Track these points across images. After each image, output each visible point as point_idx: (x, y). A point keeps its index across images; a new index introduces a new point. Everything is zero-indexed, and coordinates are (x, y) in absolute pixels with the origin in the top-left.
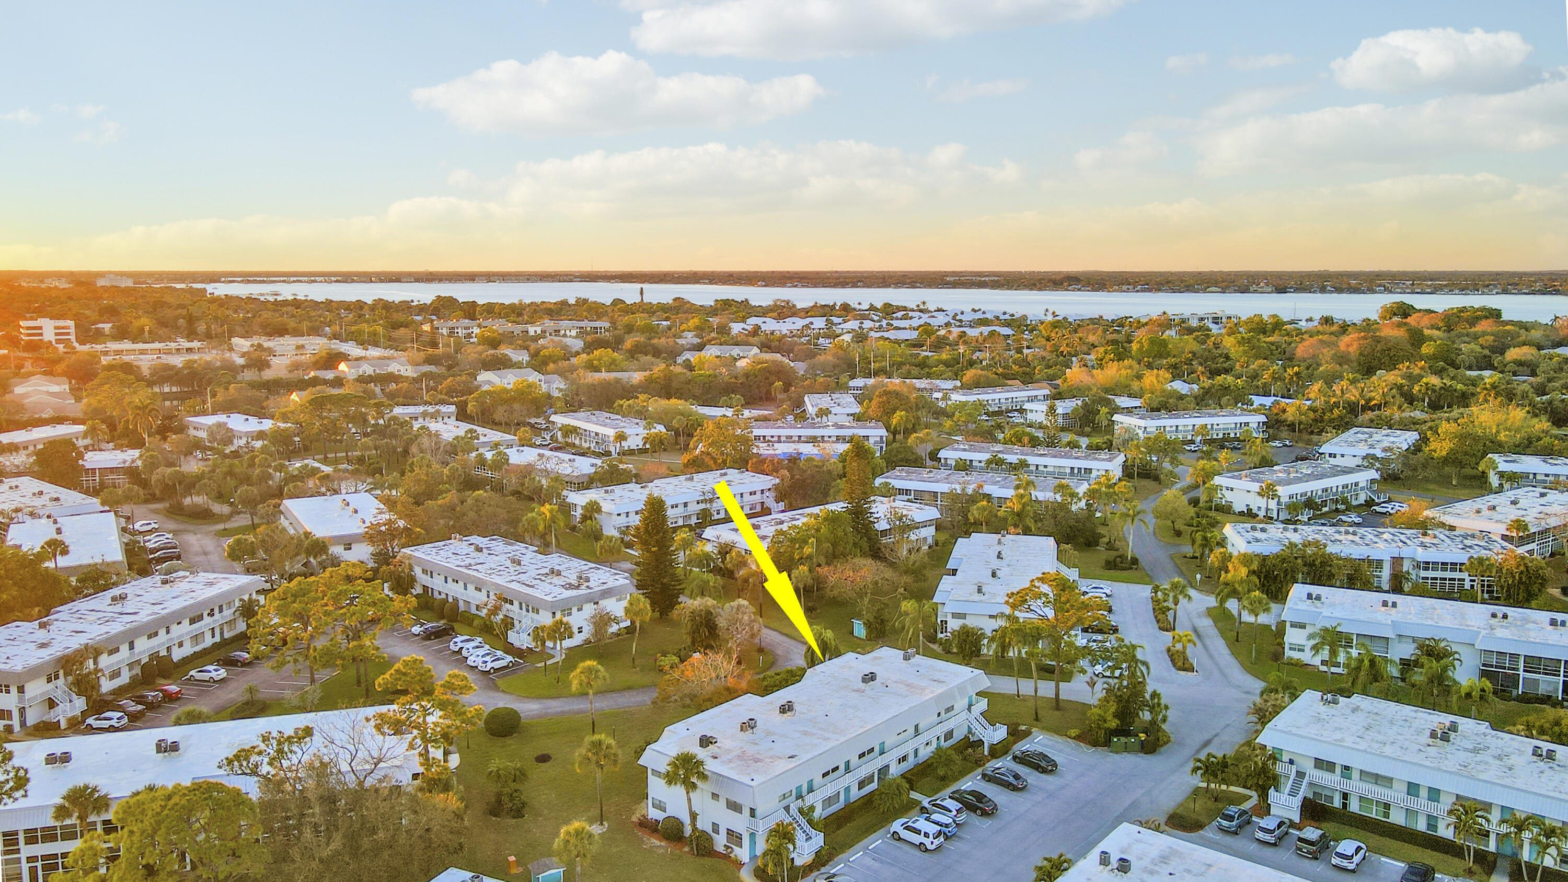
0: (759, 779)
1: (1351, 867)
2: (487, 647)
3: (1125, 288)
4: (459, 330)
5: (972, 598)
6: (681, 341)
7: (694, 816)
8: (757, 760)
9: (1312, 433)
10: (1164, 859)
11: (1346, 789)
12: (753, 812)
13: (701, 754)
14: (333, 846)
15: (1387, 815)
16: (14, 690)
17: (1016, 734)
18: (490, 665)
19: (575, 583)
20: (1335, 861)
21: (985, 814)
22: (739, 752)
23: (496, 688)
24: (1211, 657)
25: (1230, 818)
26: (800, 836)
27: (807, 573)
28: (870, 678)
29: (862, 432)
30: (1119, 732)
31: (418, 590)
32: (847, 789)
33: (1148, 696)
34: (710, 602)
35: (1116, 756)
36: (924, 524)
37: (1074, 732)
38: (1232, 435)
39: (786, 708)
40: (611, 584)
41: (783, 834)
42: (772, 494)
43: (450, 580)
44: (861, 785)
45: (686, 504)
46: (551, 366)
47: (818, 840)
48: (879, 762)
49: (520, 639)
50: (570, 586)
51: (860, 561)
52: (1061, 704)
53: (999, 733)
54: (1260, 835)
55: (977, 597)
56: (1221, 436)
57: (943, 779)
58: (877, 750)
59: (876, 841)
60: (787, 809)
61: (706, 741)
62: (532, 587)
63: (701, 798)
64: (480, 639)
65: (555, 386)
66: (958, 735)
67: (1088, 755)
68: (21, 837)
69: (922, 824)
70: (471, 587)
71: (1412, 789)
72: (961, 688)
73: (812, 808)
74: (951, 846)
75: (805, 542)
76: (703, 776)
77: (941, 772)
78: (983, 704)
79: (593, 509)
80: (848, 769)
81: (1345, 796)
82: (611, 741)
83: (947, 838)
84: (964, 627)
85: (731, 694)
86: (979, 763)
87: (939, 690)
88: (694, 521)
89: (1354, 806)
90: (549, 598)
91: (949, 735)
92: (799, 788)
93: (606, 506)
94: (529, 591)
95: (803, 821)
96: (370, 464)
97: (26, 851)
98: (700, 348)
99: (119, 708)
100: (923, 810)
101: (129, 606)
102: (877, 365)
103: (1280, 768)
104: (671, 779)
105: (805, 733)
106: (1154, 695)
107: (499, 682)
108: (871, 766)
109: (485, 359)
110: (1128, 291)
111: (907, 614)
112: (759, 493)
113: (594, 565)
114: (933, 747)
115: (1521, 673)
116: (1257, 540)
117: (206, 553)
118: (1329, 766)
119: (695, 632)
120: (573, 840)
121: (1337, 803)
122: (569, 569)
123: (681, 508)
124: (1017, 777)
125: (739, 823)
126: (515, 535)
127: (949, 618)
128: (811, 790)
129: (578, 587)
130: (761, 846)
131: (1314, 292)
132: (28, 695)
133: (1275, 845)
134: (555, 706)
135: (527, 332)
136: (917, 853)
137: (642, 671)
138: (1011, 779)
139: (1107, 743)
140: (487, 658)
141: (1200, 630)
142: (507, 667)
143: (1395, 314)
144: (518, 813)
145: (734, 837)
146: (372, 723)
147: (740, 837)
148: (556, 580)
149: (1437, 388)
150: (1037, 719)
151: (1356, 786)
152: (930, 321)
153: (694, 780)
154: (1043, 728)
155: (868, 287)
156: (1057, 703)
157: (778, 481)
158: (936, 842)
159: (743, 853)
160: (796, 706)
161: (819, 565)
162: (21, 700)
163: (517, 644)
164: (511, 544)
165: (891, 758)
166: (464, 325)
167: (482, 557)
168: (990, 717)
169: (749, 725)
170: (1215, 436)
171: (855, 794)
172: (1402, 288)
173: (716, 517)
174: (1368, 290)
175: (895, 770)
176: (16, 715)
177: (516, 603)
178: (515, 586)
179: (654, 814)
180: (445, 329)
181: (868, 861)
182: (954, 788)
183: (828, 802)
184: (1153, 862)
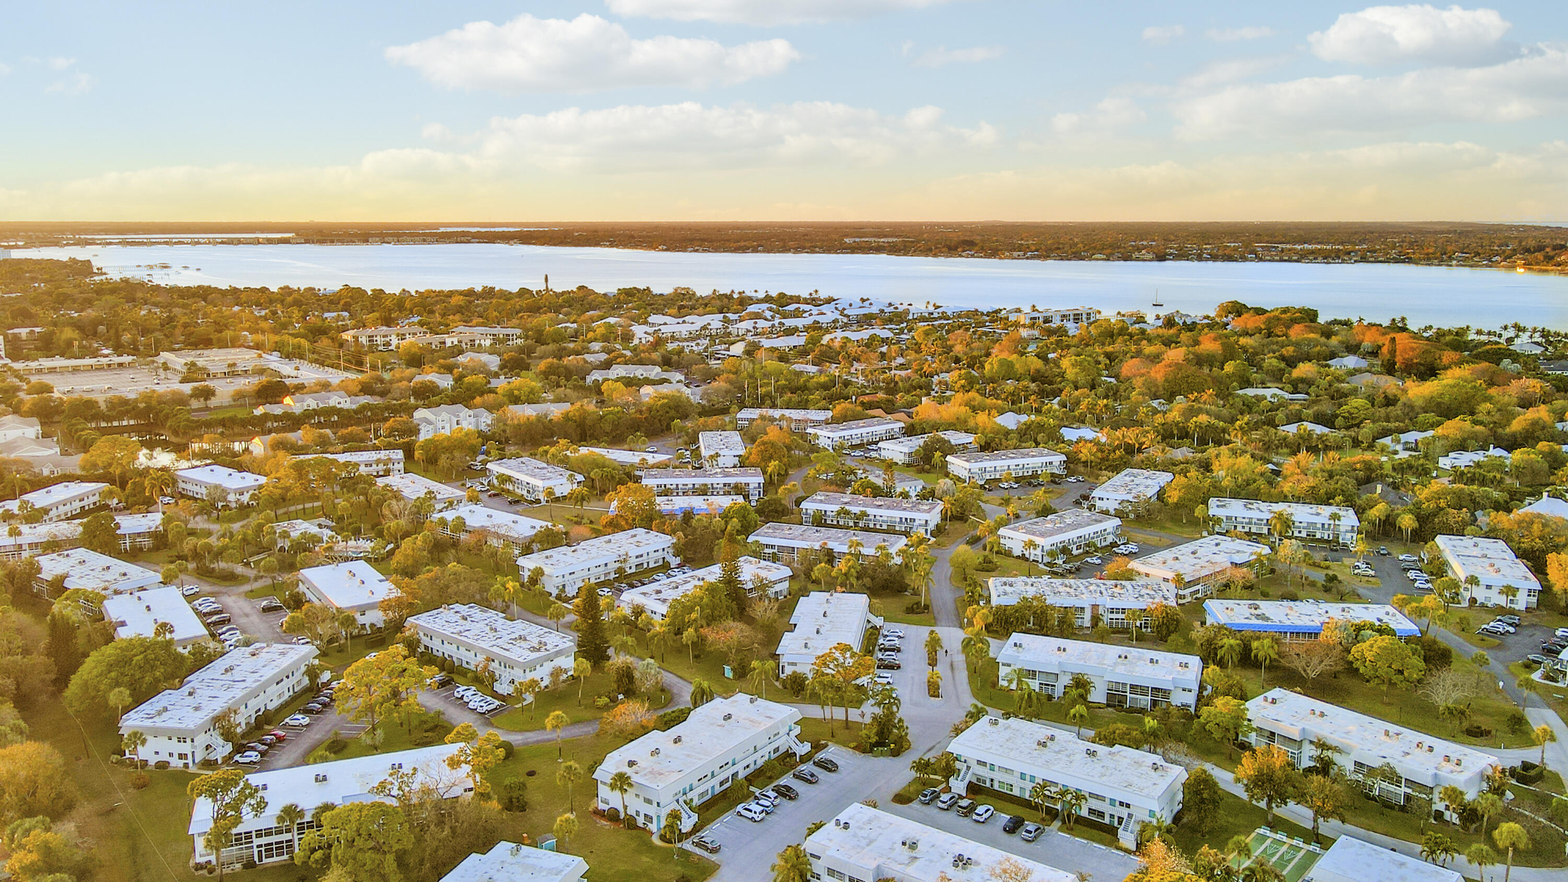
0: (662, 785)
1: (982, 820)
2: (480, 694)
3: (1015, 254)
4: (378, 338)
5: (800, 652)
6: (589, 358)
7: (625, 807)
8: (661, 774)
9: (1101, 469)
10: (870, 821)
11: (992, 777)
12: (658, 804)
13: (629, 771)
14: (445, 833)
15: (1011, 790)
16: (189, 740)
17: (817, 747)
18: (485, 708)
19: (538, 647)
20: (975, 817)
21: (791, 798)
22: (650, 769)
23: (491, 725)
24: (955, 685)
25: (926, 796)
26: (684, 815)
27: (694, 633)
28: (728, 717)
29: (743, 480)
30: (879, 744)
31: (421, 649)
32: (713, 787)
33: (896, 721)
34: (629, 659)
35: (876, 759)
36: (781, 581)
37: (852, 745)
38: (1039, 472)
39: (677, 740)
40: (561, 647)
41: (675, 816)
42: (671, 551)
43: (445, 642)
44: (721, 784)
45: (606, 565)
46: (478, 400)
47: (695, 818)
48: (732, 770)
49: (503, 688)
50: (534, 649)
51: (730, 623)
52: (850, 724)
53: (806, 748)
54: (940, 805)
55: (804, 651)
56: (1030, 473)
57: (770, 778)
58: (730, 763)
59: (728, 817)
60: (678, 801)
61: (631, 764)
62: (508, 650)
63: (629, 798)
64: (474, 688)
65: (483, 420)
66: (782, 750)
67: (859, 758)
68: (254, 834)
69: (754, 806)
70: (462, 649)
71: (1023, 776)
72: (782, 722)
73: (691, 800)
74: (769, 818)
75: (692, 609)
76: (630, 785)
77: (768, 774)
78: (797, 730)
79: (538, 574)
80: (713, 776)
81: (992, 780)
82: (577, 766)
83: (767, 813)
84: (794, 672)
85: (644, 730)
86: (793, 767)
87: (769, 723)
88: (612, 576)
89: (996, 786)
90: (521, 660)
91: (776, 750)
92: (685, 789)
93: (547, 570)
94: (506, 654)
95: (687, 808)
96: (350, 524)
97: (257, 841)
98: (607, 365)
99: (253, 749)
100: (756, 798)
101: (237, 674)
102: (764, 390)
103: (958, 765)
104: (613, 787)
105: (688, 756)
106: (900, 720)
107: (492, 720)
108: (728, 773)
109: (414, 387)
110: (1018, 258)
111: (754, 669)
112: (661, 551)
113: (548, 630)
114: (766, 758)
115: (1128, 694)
116: (1005, 594)
117: (247, 615)
118: (984, 764)
119: (619, 681)
120: (564, 824)
121: (988, 785)
122: (530, 633)
123: (603, 568)
124: (812, 775)
125: (651, 810)
126: (486, 604)
127: (786, 665)
128: (691, 790)
129: (539, 650)
130: (663, 823)
131: (1191, 260)
132: (196, 743)
133: (947, 809)
134: (533, 736)
135: (444, 343)
136: (750, 822)
137: (586, 708)
138: (809, 777)
139: (871, 751)
140: (482, 704)
141: (955, 664)
142: (496, 709)
143: (1230, 313)
144: (523, 808)
145: (648, 818)
146: (447, 762)
147: (651, 818)
148: (523, 644)
149: (1203, 426)
150: (833, 736)
151: (998, 776)
152: (819, 318)
153: (625, 787)
154: (836, 743)
155: (769, 252)
156: (847, 724)
157: (675, 541)
158: (761, 816)
159: (653, 827)
160: (683, 739)
161: (702, 627)
162: (193, 747)
163: (500, 692)
164: (486, 612)
165: (739, 767)
166: (382, 333)
167: (467, 625)
168: (801, 738)
169: (656, 752)
170: (1026, 474)
171: (718, 789)
172: (1271, 256)
173: (629, 571)
174: (1241, 258)
175: (741, 775)
176: (190, 756)
177: (497, 662)
178: (495, 649)
179: (602, 806)
180: (364, 338)
181: (722, 828)
182: (775, 784)
183: (702, 795)
184: (864, 823)
